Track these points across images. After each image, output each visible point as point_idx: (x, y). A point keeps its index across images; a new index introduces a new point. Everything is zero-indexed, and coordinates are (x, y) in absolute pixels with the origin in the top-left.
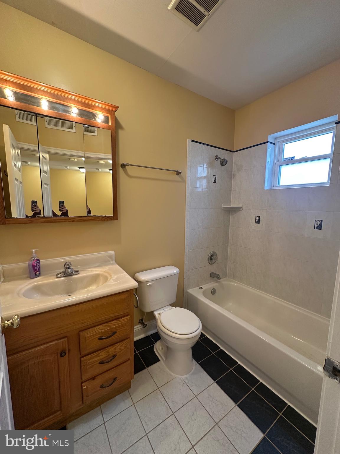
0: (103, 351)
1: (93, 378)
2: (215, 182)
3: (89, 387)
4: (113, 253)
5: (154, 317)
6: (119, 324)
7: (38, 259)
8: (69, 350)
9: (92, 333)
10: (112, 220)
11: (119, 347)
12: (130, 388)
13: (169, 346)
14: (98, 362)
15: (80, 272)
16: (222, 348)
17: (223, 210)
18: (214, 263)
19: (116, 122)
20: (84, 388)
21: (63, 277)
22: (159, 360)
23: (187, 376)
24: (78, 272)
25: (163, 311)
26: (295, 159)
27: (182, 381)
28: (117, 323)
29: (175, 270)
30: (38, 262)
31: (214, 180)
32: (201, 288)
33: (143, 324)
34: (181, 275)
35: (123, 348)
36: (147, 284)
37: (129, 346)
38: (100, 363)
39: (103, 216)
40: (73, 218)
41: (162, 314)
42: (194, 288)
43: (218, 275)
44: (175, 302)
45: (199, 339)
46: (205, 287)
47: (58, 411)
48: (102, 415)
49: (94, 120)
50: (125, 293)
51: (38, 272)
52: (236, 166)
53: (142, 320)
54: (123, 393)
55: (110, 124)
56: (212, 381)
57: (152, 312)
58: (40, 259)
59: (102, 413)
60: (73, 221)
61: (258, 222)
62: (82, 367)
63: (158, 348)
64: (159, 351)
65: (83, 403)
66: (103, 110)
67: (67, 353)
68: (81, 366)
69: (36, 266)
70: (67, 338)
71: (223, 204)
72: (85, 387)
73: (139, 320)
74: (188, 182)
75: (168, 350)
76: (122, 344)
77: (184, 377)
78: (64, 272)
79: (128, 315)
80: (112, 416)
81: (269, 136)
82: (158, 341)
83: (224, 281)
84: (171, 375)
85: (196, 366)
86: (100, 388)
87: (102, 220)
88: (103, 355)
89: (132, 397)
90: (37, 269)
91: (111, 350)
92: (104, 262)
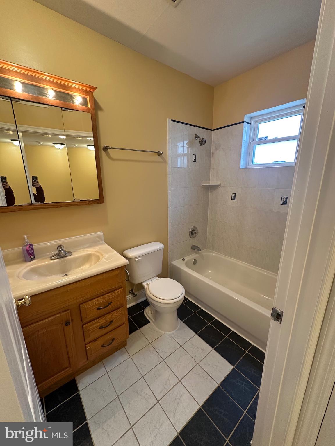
0: (102, 318)
1: (95, 340)
2: (195, 161)
3: (92, 347)
4: (101, 233)
5: (143, 288)
6: (114, 295)
7: (31, 243)
8: (72, 320)
9: (91, 305)
10: (98, 203)
11: (115, 314)
12: (126, 345)
13: (157, 310)
14: (98, 327)
15: (72, 253)
16: (202, 308)
17: (203, 188)
18: (195, 237)
19: (95, 103)
20: (87, 348)
21: (57, 259)
22: (149, 322)
23: (174, 332)
24: (70, 253)
25: (150, 282)
26: (268, 139)
27: (169, 336)
28: (112, 295)
29: (159, 246)
30: (32, 247)
31: (194, 159)
32: (184, 260)
33: (133, 294)
34: (165, 250)
35: (118, 314)
36: (136, 260)
37: (124, 313)
38: (100, 328)
39: (89, 200)
40: (61, 204)
41: (150, 284)
42: (177, 260)
43: (199, 247)
44: (161, 273)
45: (183, 302)
46: (187, 259)
47: (67, 368)
48: (105, 367)
49: (72, 102)
50: (117, 270)
51: (32, 256)
52: (214, 145)
53: (132, 290)
54: (121, 349)
55: (89, 107)
56: (194, 334)
57: (141, 283)
58: (32, 244)
59: (104, 366)
60: (61, 207)
61: (234, 199)
62: (85, 333)
63: (148, 312)
64: (148, 315)
65: (88, 360)
66: (81, 91)
67: (71, 323)
68: (83, 332)
69: (30, 251)
70: (69, 311)
71: (202, 183)
72: (89, 348)
73: (130, 291)
74: (169, 162)
75: (157, 313)
76: (117, 312)
77: (171, 333)
78: (58, 255)
79: (121, 288)
80: (112, 367)
81: (245, 115)
82: (147, 307)
83: (204, 252)
84: (160, 332)
85: (181, 323)
86: (101, 348)
87: (89, 204)
88: (102, 321)
89: (128, 352)
90: (32, 253)
91: (109, 317)
92: (93, 243)
